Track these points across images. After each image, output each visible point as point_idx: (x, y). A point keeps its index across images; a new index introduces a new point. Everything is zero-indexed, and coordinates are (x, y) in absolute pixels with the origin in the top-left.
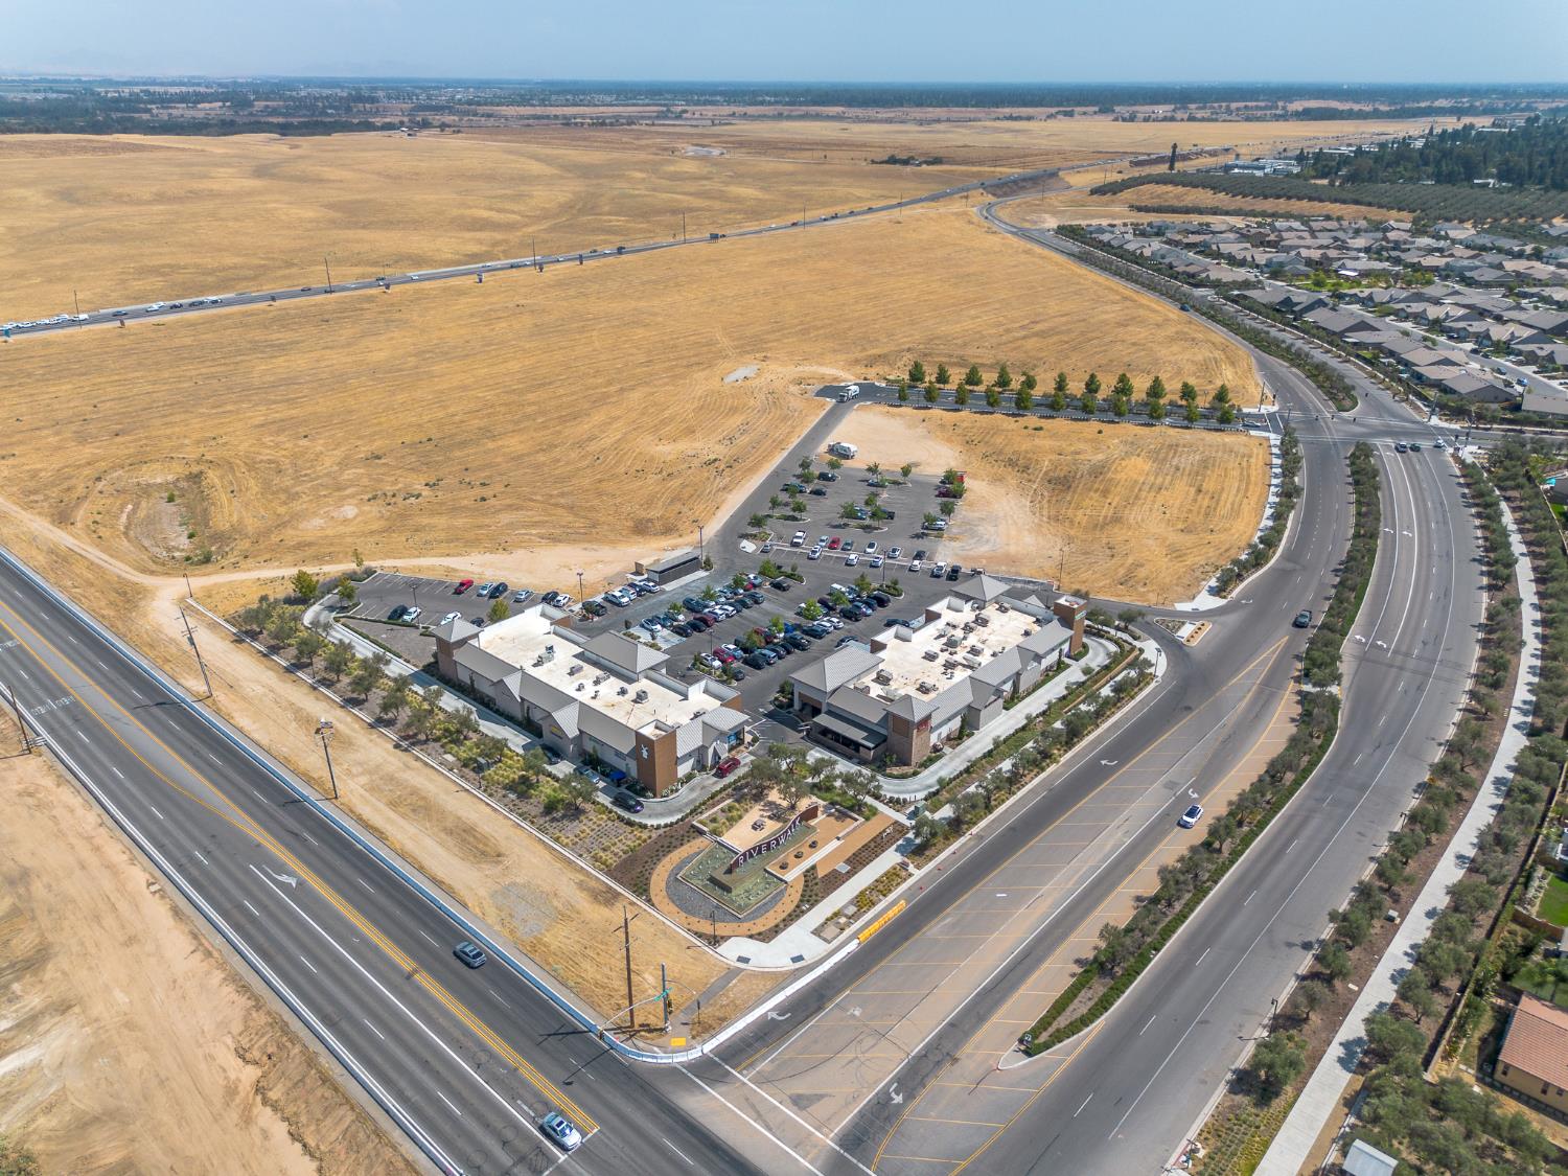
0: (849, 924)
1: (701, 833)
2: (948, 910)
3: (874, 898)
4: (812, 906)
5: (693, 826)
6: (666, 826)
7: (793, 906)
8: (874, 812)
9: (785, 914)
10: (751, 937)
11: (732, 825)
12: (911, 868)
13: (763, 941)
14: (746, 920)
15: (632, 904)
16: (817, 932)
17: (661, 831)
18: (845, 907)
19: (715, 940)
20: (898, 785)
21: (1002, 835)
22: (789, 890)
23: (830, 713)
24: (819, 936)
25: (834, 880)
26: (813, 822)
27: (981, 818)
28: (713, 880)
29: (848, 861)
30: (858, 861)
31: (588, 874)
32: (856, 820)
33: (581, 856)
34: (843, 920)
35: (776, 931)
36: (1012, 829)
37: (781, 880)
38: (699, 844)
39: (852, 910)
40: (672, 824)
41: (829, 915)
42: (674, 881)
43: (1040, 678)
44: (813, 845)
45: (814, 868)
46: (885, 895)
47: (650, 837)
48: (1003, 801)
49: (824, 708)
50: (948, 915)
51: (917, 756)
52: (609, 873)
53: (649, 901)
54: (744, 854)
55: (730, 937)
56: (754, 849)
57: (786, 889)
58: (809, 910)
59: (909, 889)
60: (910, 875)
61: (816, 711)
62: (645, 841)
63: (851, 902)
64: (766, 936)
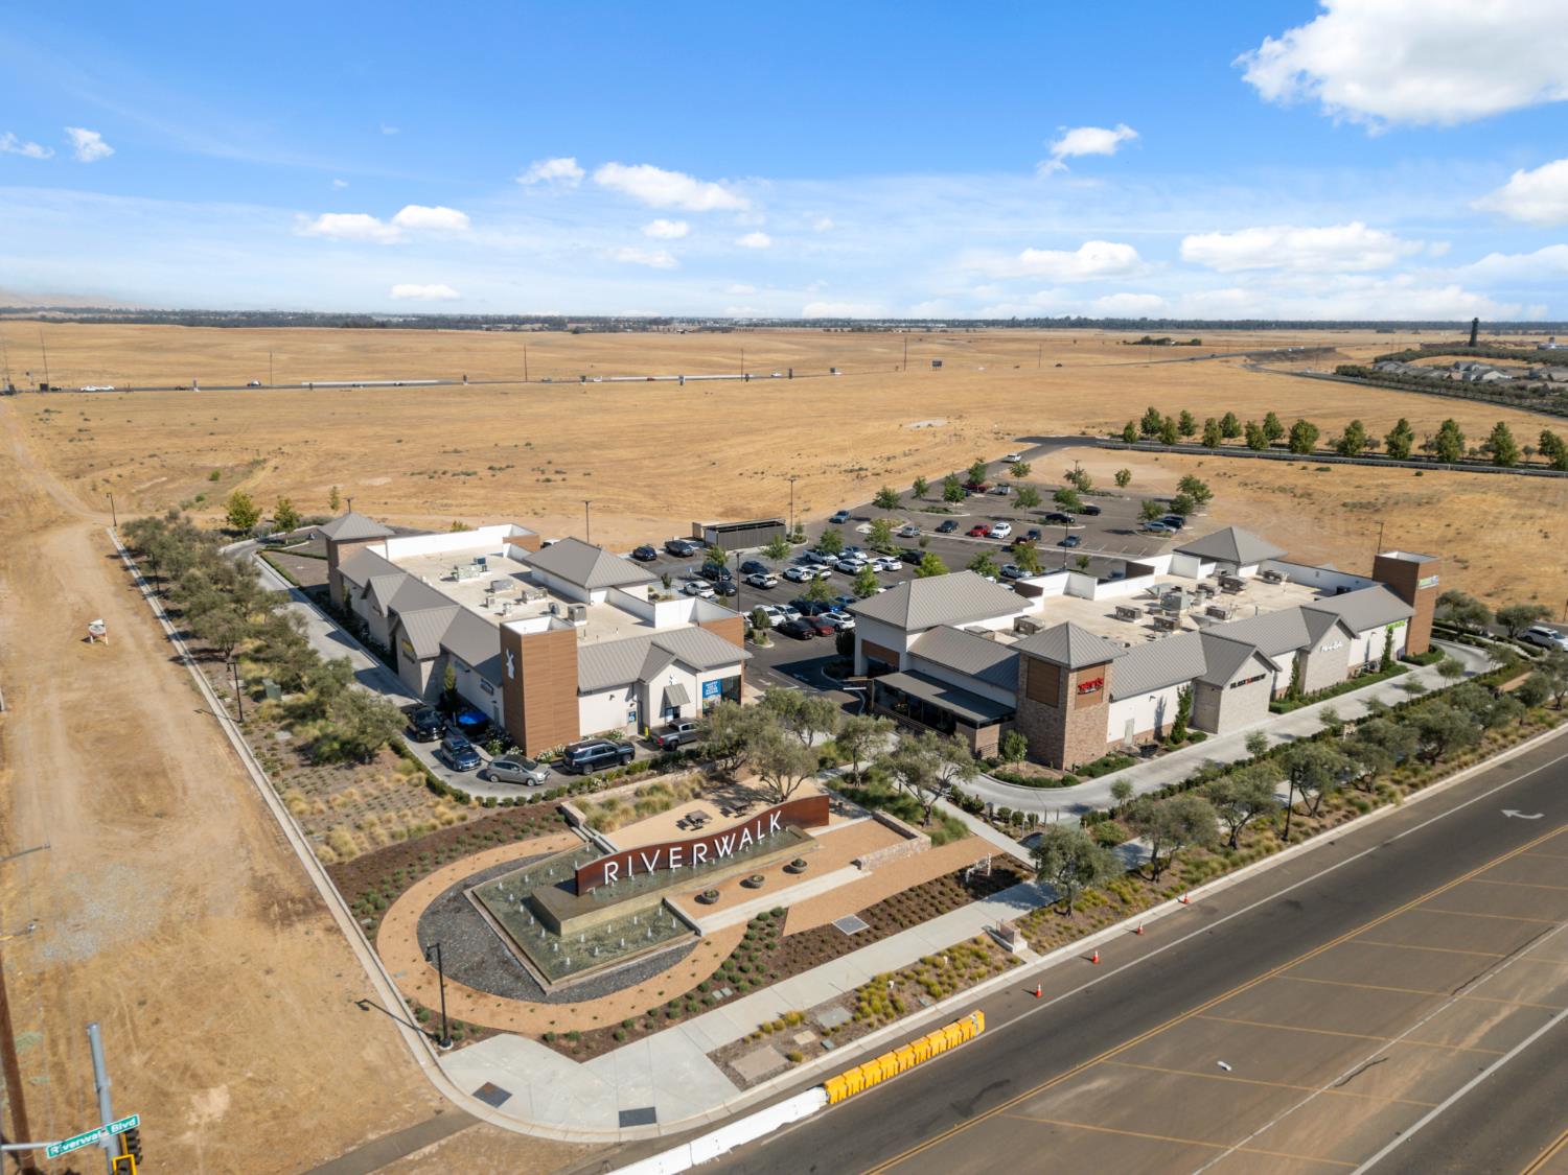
0: (815, 1051)
1: (571, 822)
2: (1102, 1058)
3: (904, 999)
4: (739, 993)
5: (560, 810)
6: (507, 803)
7: (689, 986)
9: (664, 1000)
10: (545, 1039)
11: (640, 817)
12: (1020, 946)
13: (572, 1054)
14: (557, 999)
16: (723, 1058)
17: (491, 812)
18: (824, 1007)
19: (446, 1034)
22: (701, 946)
23: (912, 673)
24: (726, 1067)
25: (823, 945)
26: (814, 832)
27: (1215, 875)
28: (532, 904)
29: (868, 914)
30: (889, 916)
32: (909, 836)
33: (308, 833)
34: (806, 1038)
35: (615, 1036)
37: (690, 927)
38: (562, 842)
39: (842, 1015)
40: (520, 802)
41: (771, 1017)
42: (456, 901)
43: (1343, 678)
44: (793, 868)
45: (779, 914)
46: (936, 997)
47: (463, 818)
48: (1269, 851)
49: (904, 664)
50: (1099, 1071)
51: (1073, 756)
52: (335, 872)
53: (370, 932)
54: (621, 858)
55: (494, 1032)
56: (650, 851)
57: (694, 945)
58: (727, 1000)
59: (1007, 992)
60: (1013, 962)
61: (887, 670)
62: (450, 822)
63: (843, 1000)
64: (579, 1047)
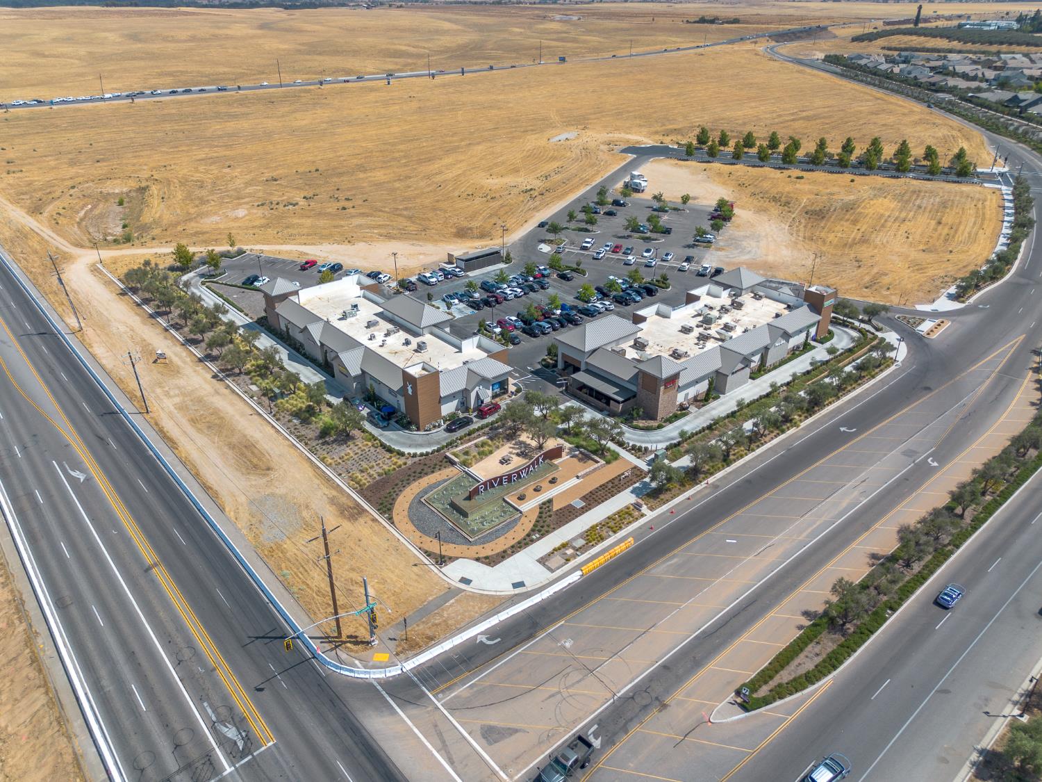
0: (574, 556)
1: (453, 463)
2: (675, 552)
3: (604, 534)
4: (543, 536)
5: (446, 457)
6: (422, 455)
7: (523, 535)
8: (616, 456)
9: (516, 541)
10: (478, 560)
11: (482, 459)
12: (644, 509)
13: (489, 564)
14: (475, 543)
15: (374, 520)
16: (542, 561)
17: (417, 459)
18: (574, 539)
19: (442, 560)
20: (642, 435)
21: (738, 486)
22: (523, 518)
23: (588, 371)
24: (544, 565)
25: (568, 514)
26: (556, 462)
27: (719, 470)
28: (453, 506)
29: (584, 498)
30: (593, 499)
31: (341, 491)
32: (597, 462)
33: (340, 475)
34: (570, 552)
35: (503, 556)
36: (748, 481)
37: (517, 510)
38: (450, 472)
39: (581, 542)
40: (427, 454)
41: (557, 545)
42: (418, 502)
43: (786, 356)
44: (553, 481)
45: (550, 501)
46: (615, 532)
47: (405, 464)
48: (742, 456)
49: (583, 367)
50: (674, 556)
51: (662, 413)
52: (361, 492)
53: (390, 519)
54: (485, 484)
55: (457, 558)
56: (495, 479)
57: (520, 517)
58: (538, 539)
59: (640, 528)
60: (643, 515)
61: (577, 370)
62: (400, 466)
63: (581, 536)
64: (491, 561)
